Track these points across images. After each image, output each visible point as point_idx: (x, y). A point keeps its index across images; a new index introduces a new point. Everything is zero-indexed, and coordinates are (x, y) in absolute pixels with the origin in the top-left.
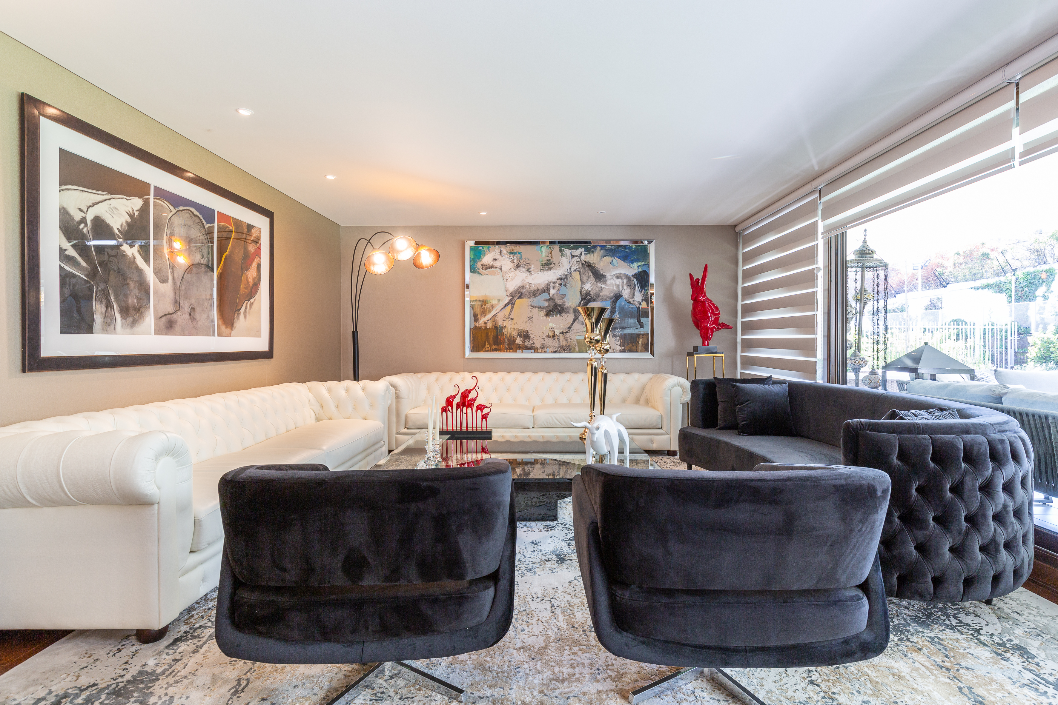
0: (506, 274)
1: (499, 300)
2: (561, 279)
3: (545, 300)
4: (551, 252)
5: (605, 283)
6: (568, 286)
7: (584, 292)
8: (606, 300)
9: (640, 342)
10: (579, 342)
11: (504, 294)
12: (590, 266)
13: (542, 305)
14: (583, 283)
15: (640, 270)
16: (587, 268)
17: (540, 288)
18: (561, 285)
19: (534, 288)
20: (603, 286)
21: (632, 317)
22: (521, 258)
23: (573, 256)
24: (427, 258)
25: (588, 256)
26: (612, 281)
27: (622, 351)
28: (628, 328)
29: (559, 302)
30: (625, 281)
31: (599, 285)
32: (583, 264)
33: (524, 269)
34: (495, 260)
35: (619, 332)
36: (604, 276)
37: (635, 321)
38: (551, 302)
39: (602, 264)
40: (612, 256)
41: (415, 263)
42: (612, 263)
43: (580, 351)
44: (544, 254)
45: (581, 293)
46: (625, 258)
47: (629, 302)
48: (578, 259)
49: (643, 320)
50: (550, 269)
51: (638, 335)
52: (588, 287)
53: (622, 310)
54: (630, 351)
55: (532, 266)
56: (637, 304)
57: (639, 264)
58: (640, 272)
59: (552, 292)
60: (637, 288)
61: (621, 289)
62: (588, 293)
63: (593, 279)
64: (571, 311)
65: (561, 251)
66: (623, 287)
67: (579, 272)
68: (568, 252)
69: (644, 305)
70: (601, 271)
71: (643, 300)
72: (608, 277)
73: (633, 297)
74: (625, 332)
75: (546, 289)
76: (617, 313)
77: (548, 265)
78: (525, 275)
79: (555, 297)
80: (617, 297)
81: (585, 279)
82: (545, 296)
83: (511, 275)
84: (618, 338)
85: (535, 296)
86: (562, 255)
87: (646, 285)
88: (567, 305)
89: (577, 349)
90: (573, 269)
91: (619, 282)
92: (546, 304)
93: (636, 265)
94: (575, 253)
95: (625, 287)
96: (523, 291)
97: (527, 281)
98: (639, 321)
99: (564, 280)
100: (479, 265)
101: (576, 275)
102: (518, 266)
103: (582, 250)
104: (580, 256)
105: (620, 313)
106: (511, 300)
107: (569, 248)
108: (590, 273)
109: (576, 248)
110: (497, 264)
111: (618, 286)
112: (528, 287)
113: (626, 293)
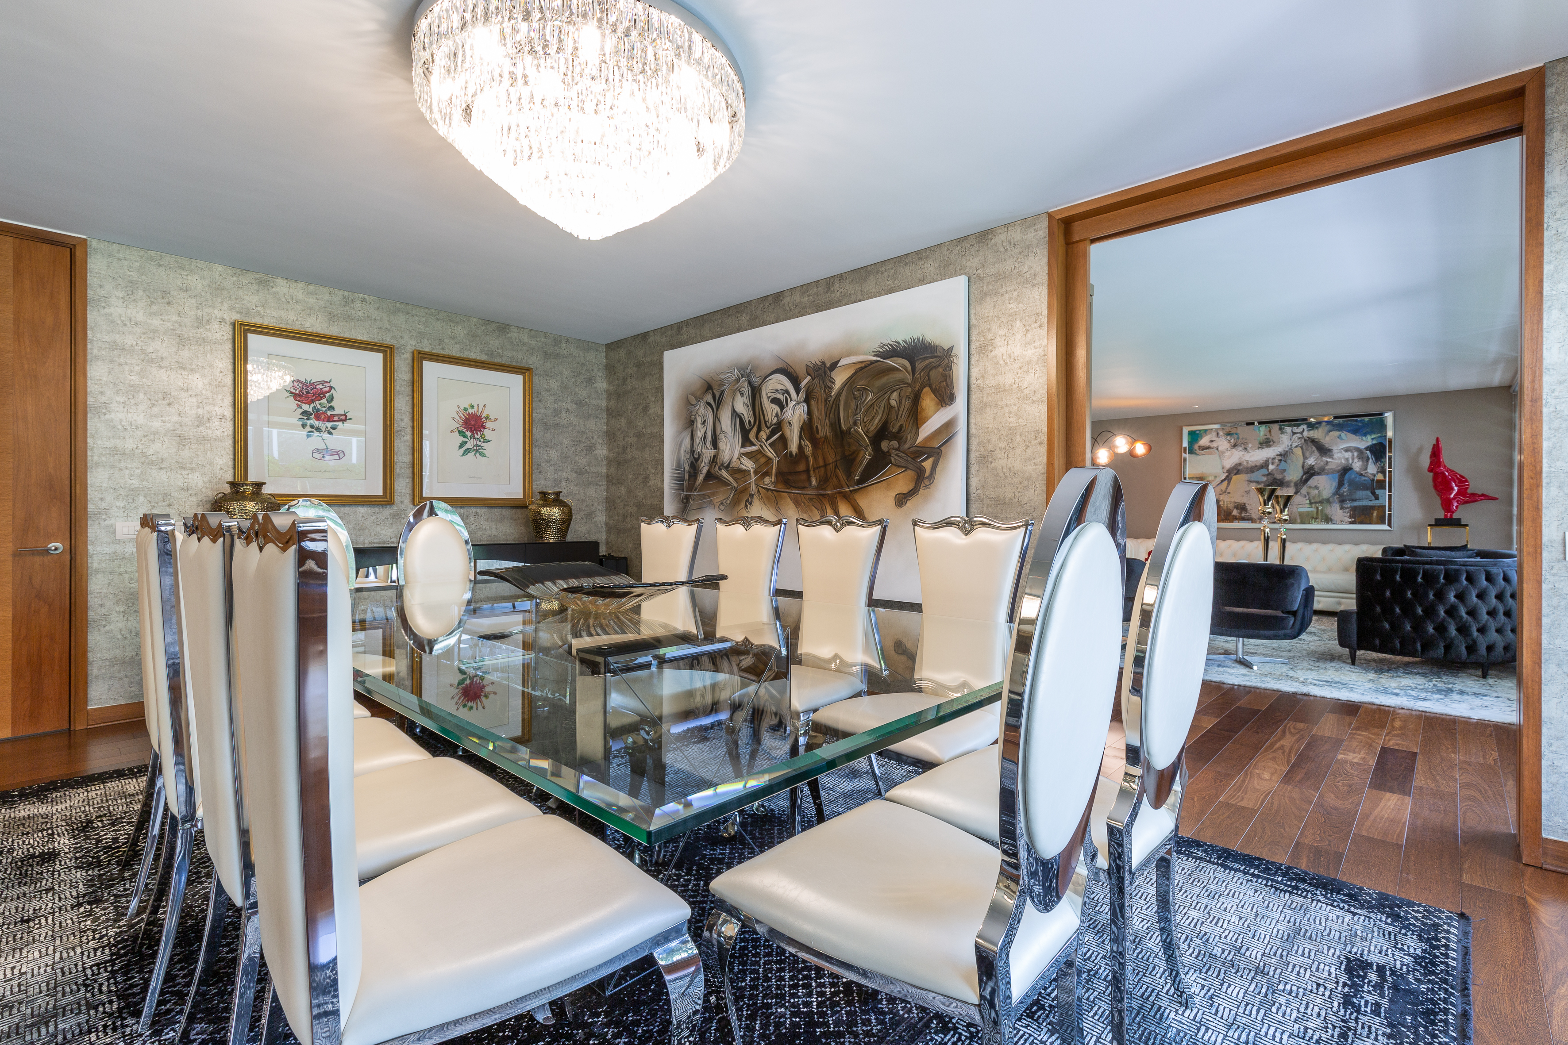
0: (1223, 453)
1: (1216, 477)
2: (1281, 455)
3: (1264, 475)
4: (1270, 431)
5: (1331, 457)
6: (1289, 461)
7: (1306, 466)
8: (1333, 473)
9: (1375, 514)
10: (1301, 514)
11: (1221, 471)
12: (1313, 441)
13: (1259, 480)
14: (1305, 458)
15: (1375, 442)
16: (1310, 444)
17: (1258, 464)
18: (1280, 460)
19: (1251, 464)
20: (1329, 460)
21: (1365, 488)
22: (1238, 438)
23: (1294, 433)
24: (1140, 449)
25: (1312, 432)
26: (1339, 455)
27: (1351, 523)
28: (1360, 500)
29: (1279, 476)
30: (1356, 454)
31: (1325, 459)
32: (1305, 440)
33: (1241, 448)
34: (1212, 441)
35: (1348, 505)
36: (1330, 450)
37: (1368, 493)
38: (1270, 477)
39: (1328, 439)
40: (1339, 431)
41: (1131, 453)
42: (1340, 437)
43: (1302, 523)
44: (1262, 433)
45: (1303, 467)
46: (1356, 431)
47: (1361, 475)
48: (1300, 436)
49: (1378, 492)
50: (1270, 446)
51: (1372, 508)
52: (1311, 461)
53: (1352, 483)
54: (1361, 523)
55: (1250, 445)
56: (1371, 477)
57: (1373, 436)
58: (1375, 445)
59: (1271, 467)
60: (1371, 460)
61: (1350, 461)
62: (1312, 467)
63: (1317, 453)
64: (1292, 484)
65: (1281, 429)
66: (1353, 459)
67: (1302, 447)
68: (1288, 430)
69: (1380, 477)
70: (1327, 446)
71: (1378, 472)
72: (1334, 451)
73: (1366, 469)
74: (1356, 504)
75: (1265, 465)
76: (1346, 486)
77: (1266, 443)
78: (1242, 453)
79: (1274, 472)
80: (1346, 470)
81: (1307, 454)
82: (1264, 471)
83: (1228, 454)
84: (1347, 510)
85: (1253, 472)
86: (1282, 433)
87: (1382, 457)
88: (1287, 478)
89: (1299, 521)
90: (1294, 445)
91: (1348, 455)
92: (1265, 479)
93: (1369, 438)
94: (1296, 430)
95: (1356, 460)
96: (1240, 468)
97: (1244, 458)
98: (1373, 493)
99: (1284, 456)
100: (1196, 447)
101: (1299, 451)
102: (1235, 446)
103: (1305, 426)
104: (1302, 433)
105: (1349, 485)
106: (1227, 476)
107: (1289, 426)
108: (1314, 448)
109: (1298, 426)
110: (1214, 445)
111: (1347, 459)
112: (1245, 463)
113: (1357, 465)
